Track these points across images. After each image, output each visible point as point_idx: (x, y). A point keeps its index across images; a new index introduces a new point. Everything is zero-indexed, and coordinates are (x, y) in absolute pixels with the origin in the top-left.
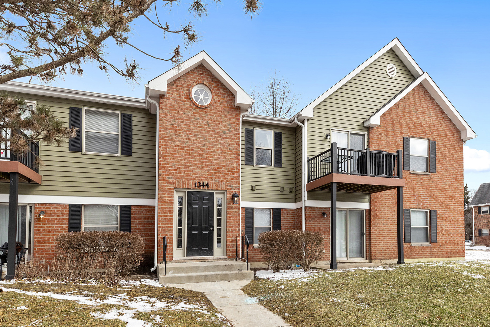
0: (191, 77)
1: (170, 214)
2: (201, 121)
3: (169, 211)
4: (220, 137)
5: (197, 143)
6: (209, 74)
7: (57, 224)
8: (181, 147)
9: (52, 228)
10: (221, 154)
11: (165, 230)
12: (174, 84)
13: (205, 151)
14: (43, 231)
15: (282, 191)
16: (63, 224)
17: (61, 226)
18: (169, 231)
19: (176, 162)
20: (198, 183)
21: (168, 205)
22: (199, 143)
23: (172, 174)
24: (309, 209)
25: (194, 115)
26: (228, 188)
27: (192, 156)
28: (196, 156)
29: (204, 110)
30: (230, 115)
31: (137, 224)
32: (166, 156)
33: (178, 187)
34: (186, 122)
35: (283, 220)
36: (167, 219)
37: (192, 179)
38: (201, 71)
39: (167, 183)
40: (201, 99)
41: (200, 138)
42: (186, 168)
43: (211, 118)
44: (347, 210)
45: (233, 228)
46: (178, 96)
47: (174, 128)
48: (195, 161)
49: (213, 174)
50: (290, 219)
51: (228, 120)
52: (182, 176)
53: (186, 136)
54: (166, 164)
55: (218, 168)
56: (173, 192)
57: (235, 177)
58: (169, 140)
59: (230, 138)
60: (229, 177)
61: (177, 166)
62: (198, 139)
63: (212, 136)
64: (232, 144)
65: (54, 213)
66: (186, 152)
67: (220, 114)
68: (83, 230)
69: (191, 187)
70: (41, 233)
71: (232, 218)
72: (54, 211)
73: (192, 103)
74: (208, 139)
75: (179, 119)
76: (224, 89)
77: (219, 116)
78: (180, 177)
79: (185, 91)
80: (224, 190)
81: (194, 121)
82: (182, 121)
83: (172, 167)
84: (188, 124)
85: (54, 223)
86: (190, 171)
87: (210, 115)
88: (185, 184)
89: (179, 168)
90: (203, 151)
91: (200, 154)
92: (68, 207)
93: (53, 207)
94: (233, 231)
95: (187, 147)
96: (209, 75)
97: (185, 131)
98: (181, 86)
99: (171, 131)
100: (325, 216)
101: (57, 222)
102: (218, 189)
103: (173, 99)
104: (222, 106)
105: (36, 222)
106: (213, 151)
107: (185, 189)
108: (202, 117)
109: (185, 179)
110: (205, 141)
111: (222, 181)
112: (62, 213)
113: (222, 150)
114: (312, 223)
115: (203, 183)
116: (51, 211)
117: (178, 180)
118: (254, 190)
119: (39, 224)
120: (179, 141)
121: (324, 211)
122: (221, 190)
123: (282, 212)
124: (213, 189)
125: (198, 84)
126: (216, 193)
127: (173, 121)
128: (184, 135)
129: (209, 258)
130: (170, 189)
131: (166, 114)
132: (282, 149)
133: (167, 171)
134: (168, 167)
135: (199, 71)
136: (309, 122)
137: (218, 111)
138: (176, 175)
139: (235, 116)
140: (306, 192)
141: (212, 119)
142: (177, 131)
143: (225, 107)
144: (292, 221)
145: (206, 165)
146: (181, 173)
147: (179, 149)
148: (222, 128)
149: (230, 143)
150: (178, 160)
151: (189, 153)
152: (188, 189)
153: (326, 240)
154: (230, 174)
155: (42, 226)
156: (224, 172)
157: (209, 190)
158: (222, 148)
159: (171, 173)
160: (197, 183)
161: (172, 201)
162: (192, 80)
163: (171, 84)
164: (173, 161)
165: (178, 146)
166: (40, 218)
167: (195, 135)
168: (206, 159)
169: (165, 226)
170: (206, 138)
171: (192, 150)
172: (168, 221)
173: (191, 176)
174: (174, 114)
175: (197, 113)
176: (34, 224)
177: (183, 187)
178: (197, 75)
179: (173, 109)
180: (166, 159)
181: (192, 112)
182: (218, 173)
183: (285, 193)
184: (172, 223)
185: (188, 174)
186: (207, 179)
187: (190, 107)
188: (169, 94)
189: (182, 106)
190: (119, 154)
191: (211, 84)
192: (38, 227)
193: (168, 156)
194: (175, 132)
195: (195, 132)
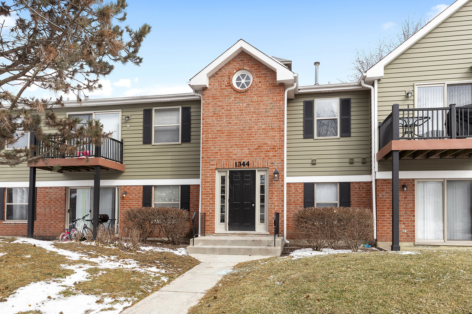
0: (231, 66)
1: (211, 192)
2: (242, 104)
3: (211, 189)
4: (262, 117)
5: (237, 125)
6: (250, 58)
7: (135, 201)
8: (222, 131)
9: (132, 204)
10: (262, 133)
11: (207, 206)
12: (216, 76)
13: (246, 132)
14: (126, 207)
15: (351, 163)
16: (139, 201)
17: (138, 202)
18: (211, 207)
19: (217, 145)
20: (239, 162)
21: (210, 185)
22: (239, 125)
23: (214, 156)
24: (381, 182)
25: (235, 100)
26: (270, 165)
27: (232, 138)
28: (236, 138)
29: (244, 93)
30: (272, 93)
31: (195, 201)
32: (208, 141)
33: (219, 168)
34: (227, 107)
35: (353, 195)
36: (209, 196)
37: (232, 160)
38: (241, 58)
39: (209, 165)
40: (243, 83)
41: (240, 120)
42: (227, 149)
43: (251, 100)
44: (444, 181)
45: (276, 204)
46: (219, 85)
47: (216, 115)
48: (236, 142)
49: (254, 153)
50: (364, 193)
51: (270, 98)
52: (223, 157)
53: (227, 120)
54: (208, 148)
55: (259, 147)
56: (215, 172)
57: (278, 154)
58: (211, 126)
59: (272, 116)
60: (271, 154)
61: (218, 149)
62: (238, 122)
63: (253, 117)
64: (274, 121)
65: (133, 193)
66: (227, 135)
67: (261, 94)
68: (153, 206)
69: (232, 167)
70: (124, 208)
71: (274, 195)
72: (133, 191)
73: (232, 90)
74: (248, 120)
75: (220, 106)
76: (265, 69)
77: (260, 97)
78: (221, 158)
79: (226, 79)
80: (265, 168)
81: (235, 105)
82: (223, 107)
83: (213, 150)
84: (229, 109)
85: (133, 200)
86: (231, 152)
87: (251, 97)
88: (226, 164)
89: (220, 150)
90: (243, 133)
91: (240, 135)
92: (142, 188)
93: (132, 188)
94: (276, 207)
95: (228, 131)
96: (250, 60)
97: (225, 116)
98: (222, 76)
99: (213, 118)
100: (405, 189)
101: (135, 199)
102: (259, 167)
103: (215, 89)
104: (263, 86)
105: (122, 200)
106: (254, 131)
107: (226, 168)
108: (242, 100)
109: (226, 159)
110: (245, 122)
111: (263, 159)
112: (138, 193)
113: (263, 128)
114: (386, 198)
115: (244, 162)
116: (131, 191)
117: (219, 161)
118: (315, 164)
119: (123, 201)
120: (220, 126)
121: (404, 183)
122: (263, 168)
123: (352, 186)
124: (254, 167)
125: (239, 70)
126: (258, 171)
127: (214, 109)
128: (224, 120)
129: (249, 233)
130: (212, 170)
131: (208, 104)
132: (350, 117)
133: (209, 154)
134: (210, 150)
135: (239, 58)
136: (380, 82)
137: (259, 92)
138: (217, 157)
139: (278, 93)
140: (377, 163)
141: (253, 100)
142: (218, 117)
143: (267, 86)
144: (366, 195)
145: (246, 145)
146: (222, 155)
147: (220, 133)
148: (263, 107)
149: (272, 121)
150: (220, 143)
151: (230, 135)
152: (229, 168)
153: (409, 217)
154: (273, 151)
155: (125, 202)
156: (265, 150)
157: (250, 168)
158: (263, 126)
159: (212, 155)
160: (237, 163)
161: (214, 181)
162: (232, 68)
163: (212, 76)
164: (215, 145)
165: (219, 131)
166: (124, 197)
167: (235, 118)
168: (247, 140)
169: (207, 203)
170: (246, 120)
171: (232, 133)
172: (210, 199)
173: (232, 157)
174: (215, 102)
175: (237, 98)
176: (121, 201)
177: (224, 167)
178: (238, 63)
179: (214, 98)
180: (208, 143)
181: (233, 98)
182: (260, 152)
183: (355, 164)
184: (213, 200)
185: (229, 155)
186: (248, 158)
187: (230, 93)
188: (211, 86)
189: (223, 94)
190: (180, 142)
191: (252, 67)
192: (123, 204)
193: (210, 140)
194: (216, 119)
195: (235, 115)
